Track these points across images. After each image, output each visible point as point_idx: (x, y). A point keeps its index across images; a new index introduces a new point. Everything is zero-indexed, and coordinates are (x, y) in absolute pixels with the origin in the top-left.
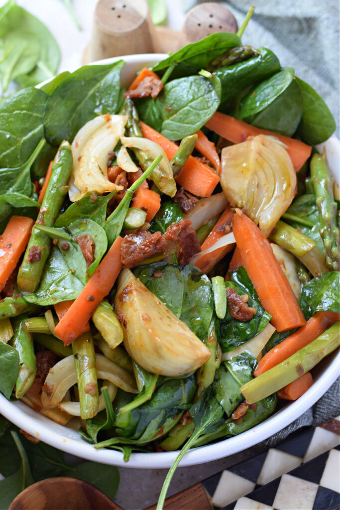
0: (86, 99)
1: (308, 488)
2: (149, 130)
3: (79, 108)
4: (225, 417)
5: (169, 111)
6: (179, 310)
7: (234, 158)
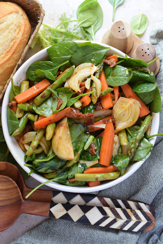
0: (91, 54)
1: (81, 213)
2: (103, 77)
3: (86, 56)
4: (67, 179)
5: (113, 74)
6: (75, 139)
7: (122, 102)
